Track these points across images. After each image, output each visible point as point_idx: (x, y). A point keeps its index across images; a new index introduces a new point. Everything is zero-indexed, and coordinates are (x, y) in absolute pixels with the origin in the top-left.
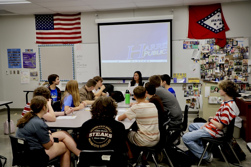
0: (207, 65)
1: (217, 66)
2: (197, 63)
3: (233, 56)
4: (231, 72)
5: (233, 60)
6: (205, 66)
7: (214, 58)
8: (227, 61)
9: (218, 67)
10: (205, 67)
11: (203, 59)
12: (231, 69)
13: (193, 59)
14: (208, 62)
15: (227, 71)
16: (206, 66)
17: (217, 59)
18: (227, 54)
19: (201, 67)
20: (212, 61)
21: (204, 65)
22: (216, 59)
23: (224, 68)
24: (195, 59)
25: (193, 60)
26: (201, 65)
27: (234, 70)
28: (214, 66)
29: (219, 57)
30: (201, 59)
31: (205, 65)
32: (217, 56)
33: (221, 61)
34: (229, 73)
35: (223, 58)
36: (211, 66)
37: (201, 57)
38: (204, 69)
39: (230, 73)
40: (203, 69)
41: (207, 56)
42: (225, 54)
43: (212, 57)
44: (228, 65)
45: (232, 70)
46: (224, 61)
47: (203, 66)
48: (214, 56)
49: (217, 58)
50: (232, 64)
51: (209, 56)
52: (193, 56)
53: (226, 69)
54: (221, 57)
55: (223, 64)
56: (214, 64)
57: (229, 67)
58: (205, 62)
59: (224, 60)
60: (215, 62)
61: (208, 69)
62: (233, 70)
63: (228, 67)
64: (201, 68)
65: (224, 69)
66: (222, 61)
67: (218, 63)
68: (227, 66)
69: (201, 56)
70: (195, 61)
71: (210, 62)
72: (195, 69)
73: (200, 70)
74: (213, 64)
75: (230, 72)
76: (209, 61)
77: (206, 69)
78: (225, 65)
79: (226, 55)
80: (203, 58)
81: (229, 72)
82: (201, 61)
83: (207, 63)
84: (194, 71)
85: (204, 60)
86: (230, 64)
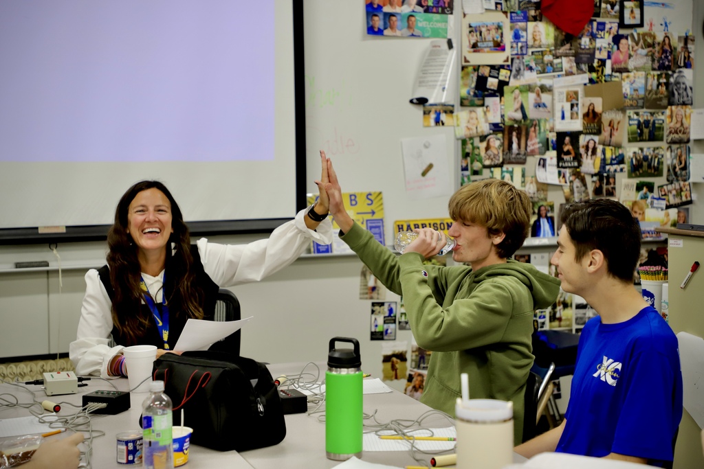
0: (496, 142)
1: (546, 146)
2: (440, 128)
3: (624, 91)
4: (611, 180)
5: (623, 110)
6: (484, 145)
7: (532, 97)
8: (592, 117)
9: (548, 149)
10: (483, 153)
11: (473, 105)
12: (611, 164)
13: (422, 101)
14: (498, 120)
15: (593, 176)
16: (487, 148)
17: (544, 105)
18: (594, 75)
19: (463, 149)
20: (519, 116)
21: (477, 141)
22: (538, 105)
23: (578, 158)
24: (431, 101)
25: (418, 111)
26: (464, 142)
27: (626, 167)
28: (529, 143)
29: (556, 91)
30: (466, 102)
31: (483, 138)
32: (544, 89)
33: (563, 118)
34: (605, 187)
35: (574, 102)
36: (515, 146)
37: (464, 92)
38: (477, 166)
39: (608, 183)
40: (472, 163)
41: (492, 83)
42: (585, 78)
43: (517, 92)
44: (596, 138)
45: (618, 167)
46: (581, 116)
47: (474, 148)
48: (529, 88)
49: (545, 98)
50: (615, 133)
51: (503, 84)
52: (420, 81)
53: (590, 165)
54: (565, 90)
55: (575, 136)
56: (532, 134)
57: (604, 152)
58: (486, 121)
59: (581, 110)
60: (535, 124)
61: (501, 165)
62: (622, 170)
63: (600, 148)
64: (466, 155)
65: (580, 165)
66: (568, 114)
67: (548, 127)
68: (591, 145)
69: (461, 82)
70: (433, 116)
71: (508, 123)
72: (430, 166)
73: (460, 172)
74: (524, 133)
75: (608, 177)
76: (502, 116)
77: (487, 163)
78: (583, 140)
79: (591, 81)
80: (475, 95)
81: (601, 179)
82: (463, 115)
83: (496, 128)
84: (424, 174)
85: (480, 110)
86: (606, 134)
